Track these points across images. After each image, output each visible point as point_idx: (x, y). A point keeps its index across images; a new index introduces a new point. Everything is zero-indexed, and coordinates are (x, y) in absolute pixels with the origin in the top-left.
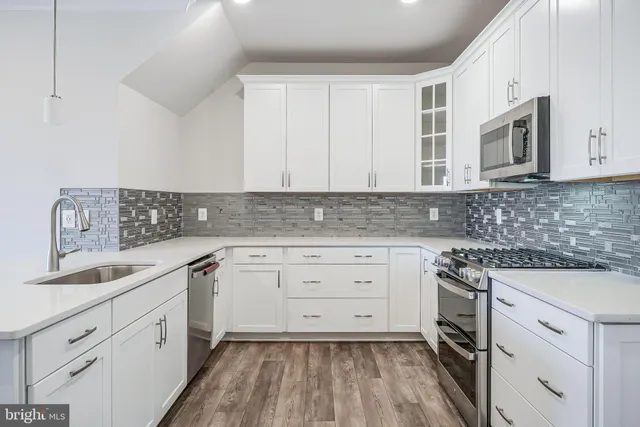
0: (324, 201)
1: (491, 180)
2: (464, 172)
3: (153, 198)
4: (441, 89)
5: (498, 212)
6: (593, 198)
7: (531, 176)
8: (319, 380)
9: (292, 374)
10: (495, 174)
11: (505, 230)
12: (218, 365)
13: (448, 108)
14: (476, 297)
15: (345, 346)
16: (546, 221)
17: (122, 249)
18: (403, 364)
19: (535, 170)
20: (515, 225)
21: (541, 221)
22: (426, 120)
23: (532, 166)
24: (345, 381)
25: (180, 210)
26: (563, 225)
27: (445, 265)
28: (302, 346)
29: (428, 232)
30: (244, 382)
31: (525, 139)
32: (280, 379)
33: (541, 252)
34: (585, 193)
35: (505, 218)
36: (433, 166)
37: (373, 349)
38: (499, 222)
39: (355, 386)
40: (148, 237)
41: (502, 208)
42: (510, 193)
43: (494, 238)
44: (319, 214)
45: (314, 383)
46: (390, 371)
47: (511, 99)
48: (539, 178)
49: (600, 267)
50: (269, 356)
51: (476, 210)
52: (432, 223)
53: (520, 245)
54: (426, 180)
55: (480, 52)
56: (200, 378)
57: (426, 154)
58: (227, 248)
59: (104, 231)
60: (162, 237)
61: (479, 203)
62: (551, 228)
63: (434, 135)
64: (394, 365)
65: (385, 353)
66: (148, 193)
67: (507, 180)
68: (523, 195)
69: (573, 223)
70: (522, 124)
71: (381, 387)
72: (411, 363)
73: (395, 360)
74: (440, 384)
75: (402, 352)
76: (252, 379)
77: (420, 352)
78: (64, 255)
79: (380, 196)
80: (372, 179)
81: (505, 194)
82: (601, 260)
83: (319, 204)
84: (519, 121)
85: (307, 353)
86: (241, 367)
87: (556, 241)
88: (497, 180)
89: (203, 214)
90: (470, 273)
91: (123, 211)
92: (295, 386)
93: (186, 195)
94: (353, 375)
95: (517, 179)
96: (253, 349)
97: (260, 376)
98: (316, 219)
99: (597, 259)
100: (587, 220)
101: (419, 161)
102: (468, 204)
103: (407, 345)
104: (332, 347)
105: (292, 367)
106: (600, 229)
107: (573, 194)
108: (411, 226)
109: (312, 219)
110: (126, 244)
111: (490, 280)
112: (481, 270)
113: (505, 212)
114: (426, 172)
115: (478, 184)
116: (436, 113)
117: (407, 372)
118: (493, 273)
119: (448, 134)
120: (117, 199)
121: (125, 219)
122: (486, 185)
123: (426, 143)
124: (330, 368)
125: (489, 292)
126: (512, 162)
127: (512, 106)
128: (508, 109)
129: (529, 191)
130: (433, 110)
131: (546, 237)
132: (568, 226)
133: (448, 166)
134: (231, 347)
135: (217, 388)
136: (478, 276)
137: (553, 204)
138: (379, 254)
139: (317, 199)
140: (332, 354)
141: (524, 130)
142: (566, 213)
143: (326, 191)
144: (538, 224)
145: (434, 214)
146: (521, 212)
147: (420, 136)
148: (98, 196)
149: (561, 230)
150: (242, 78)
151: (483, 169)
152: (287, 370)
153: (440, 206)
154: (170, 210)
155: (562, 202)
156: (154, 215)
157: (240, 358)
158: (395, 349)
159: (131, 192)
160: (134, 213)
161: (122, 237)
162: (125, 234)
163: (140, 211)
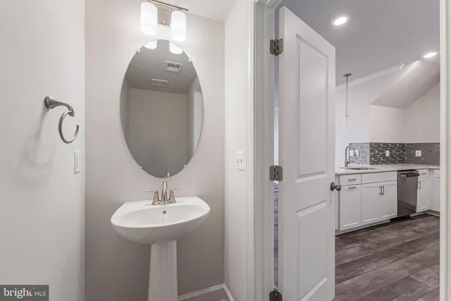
3: (386, 146)
25: (404, 151)
40: (384, 161)
58: (430, 169)
59: (364, 158)
60: (393, 162)
66: (384, 144)
78: (349, 163)
89: (418, 153)
91: (371, 151)
93: (408, 144)
110: (372, 163)
120: (369, 146)
121: (373, 154)
148: (362, 146)
154: (398, 151)
156: (388, 153)
159: (376, 144)
160: (377, 152)
161: (371, 160)
162: (373, 159)
163: (380, 151)
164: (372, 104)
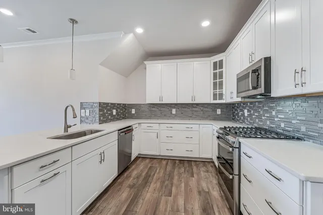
0: (176, 107)
1: (242, 98)
2: (230, 95)
3: (114, 106)
4: (221, 62)
5: (246, 111)
6: (294, 105)
7: (261, 95)
8: (169, 176)
9: (159, 173)
10: (244, 94)
11: (249, 119)
12: (133, 167)
13: (224, 69)
14: (233, 150)
15: (182, 162)
16: (268, 115)
17: (100, 124)
18: (204, 172)
19: (263, 92)
20: (253, 117)
21: (266, 115)
22: (215, 75)
23: (262, 90)
24: (179, 178)
25: (126, 109)
26: (277, 117)
27: (221, 134)
28: (166, 160)
29: (217, 118)
30: (141, 175)
31: (258, 78)
32: (154, 175)
33: (266, 129)
34: (289, 103)
35: (249, 114)
36: (218, 93)
37: (193, 164)
38: (246, 115)
39: (183, 180)
40: (111, 119)
41: (248, 110)
42: (251, 103)
43: (244, 122)
44: (174, 111)
45: (167, 177)
46: (198, 174)
47: (251, 61)
48: (265, 96)
49: (298, 139)
50: (152, 164)
51: (236, 110)
52: (218, 115)
53: (256, 125)
54: (215, 98)
55: (237, 44)
56: (126, 172)
57: (215, 88)
58: (139, 123)
59: (94, 117)
60: (118, 119)
61: (238, 107)
62: (271, 118)
63: (218, 80)
64: (200, 172)
65: (197, 166)
66: (112, 104)
67: (249, 97)
68: (257, 104)
69: (283, 116)
70: (256, 71)
71: (193, 182)
72: (207, 171)
73: (201, 169)
74: (219, 182)
75: (204, 166)
76: (144, 174)
77: (212, 166)
78: (70, 127)
79: (197, 104)
80: (193, 98)
81: (249, 104)
82: (299, 135)
83: (174, 108)
84: (255, 70)
85: (167, 164)
86: (141, 168)
87: (274, 124)
88: (244, 98)
89: (133, 111)
90: (231, 138)
91: (100, 110)
92: (159, 179)
93: (128, 104)
94: (183, 175)
95: (254, 97)
96: (148, 161)
97: (147, 173)
98: (173, 113)
99: (297, 135)
100: (291, 115)
101: (212, 91)
102: (233, 108)
103: (206, 163)
104: (177, 161)
105: (160, 169)
106: (298, 120)
107: (282, 103)
108: (209, 116)
109: (171, 113)
110: (101, 122)
111: (240, 143)
112: (236, 138)
113: (249, 111)
114: (215, 95)
115: (237, 99)
116: (219, 72)
117: (205, 175)
118: (241, 140)
119: (224, 80)
120: (98, 106)
121: (102, 113)
122: (239, 99)
123: (215, 84)
124: (174, 171)
125: (239, 148)
126: (251, 88)
127: (251, 64)
128: (249, 65)
129: (259, 102)
130: (218, 71)
131: (268, 123)
132: (280, 118)
133: (224, 93)
134: (140, 159)
135: (130, 177)
136: (234, 141)
137: (272, 108)
138: (195, 127)
139: (173, 106)
140: (176, 165)
141: (257, 73)
142: (279, 112)
143: (176, 102)
144: (264, 116)
145: (219, 112)
146: (256, 111)
147: (212, 81)
148: (91, 105)
149: (276, 119)
150: (145, 62)
151: (238, 93)
152: (158, 171)
153: (221, 109)
154: (122, 110)
155: (276, 107)
156: (114, 112)
157: (142, 164)
158: (201, 165)
159: (104, 103)
160: (105, 111)
161: (100, 119)
162: (102, 118)
163: (108, 110)
164: (100, 64)
